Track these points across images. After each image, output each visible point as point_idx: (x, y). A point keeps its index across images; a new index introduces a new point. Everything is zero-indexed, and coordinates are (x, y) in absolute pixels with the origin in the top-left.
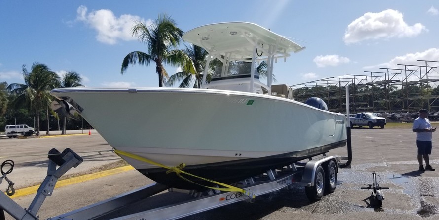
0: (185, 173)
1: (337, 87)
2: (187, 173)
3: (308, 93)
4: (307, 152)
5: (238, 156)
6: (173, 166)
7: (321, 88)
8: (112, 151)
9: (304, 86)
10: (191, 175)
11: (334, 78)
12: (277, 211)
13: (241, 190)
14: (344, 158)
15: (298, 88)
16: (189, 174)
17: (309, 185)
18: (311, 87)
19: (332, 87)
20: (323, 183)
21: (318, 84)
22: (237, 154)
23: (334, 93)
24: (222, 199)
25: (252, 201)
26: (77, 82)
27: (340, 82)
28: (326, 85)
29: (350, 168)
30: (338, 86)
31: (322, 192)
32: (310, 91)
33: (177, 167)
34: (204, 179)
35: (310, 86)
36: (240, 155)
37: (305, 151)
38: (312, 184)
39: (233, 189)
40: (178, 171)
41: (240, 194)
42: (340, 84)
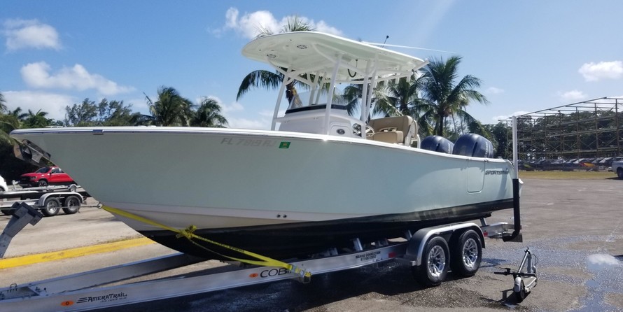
0: (200, 238)
1: (612, 112)
2: (203, 239)
3: (563, 123)
4: (418, 215)
5: (282, 218)
6: (182, 229)
7: (586, 114)
8: (98, 207)
9: (557, 112)
10: (208, 241)
11: (605, 98)
12: (355, 298)
13: (285, 265)
14: (510, 226)
15: (547, 115)
16: (206, 240)
17: (411, 263)
18: (570, 112)
19: (604, 113)
20: (446, 262)
21: (579, 109)
22: (279, 216)
23: (608, 122)
24: (254, 275)
25: (305, 281)
26: (216, 111)
27: (616, 104)
28: (594, 109)
29: (521, 241)
30: (614, 110)
31: (441, 275)
32: (568, 119)
33: (186, 231)
34: (228, 247)
35: (567, 112)
36: (285, 216)
37: (413, 213)
38: (417, 262)
39: (271, 263)
40: (189, 236)
41: (286, 271)
42: (616, 108)
